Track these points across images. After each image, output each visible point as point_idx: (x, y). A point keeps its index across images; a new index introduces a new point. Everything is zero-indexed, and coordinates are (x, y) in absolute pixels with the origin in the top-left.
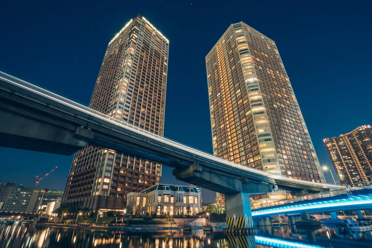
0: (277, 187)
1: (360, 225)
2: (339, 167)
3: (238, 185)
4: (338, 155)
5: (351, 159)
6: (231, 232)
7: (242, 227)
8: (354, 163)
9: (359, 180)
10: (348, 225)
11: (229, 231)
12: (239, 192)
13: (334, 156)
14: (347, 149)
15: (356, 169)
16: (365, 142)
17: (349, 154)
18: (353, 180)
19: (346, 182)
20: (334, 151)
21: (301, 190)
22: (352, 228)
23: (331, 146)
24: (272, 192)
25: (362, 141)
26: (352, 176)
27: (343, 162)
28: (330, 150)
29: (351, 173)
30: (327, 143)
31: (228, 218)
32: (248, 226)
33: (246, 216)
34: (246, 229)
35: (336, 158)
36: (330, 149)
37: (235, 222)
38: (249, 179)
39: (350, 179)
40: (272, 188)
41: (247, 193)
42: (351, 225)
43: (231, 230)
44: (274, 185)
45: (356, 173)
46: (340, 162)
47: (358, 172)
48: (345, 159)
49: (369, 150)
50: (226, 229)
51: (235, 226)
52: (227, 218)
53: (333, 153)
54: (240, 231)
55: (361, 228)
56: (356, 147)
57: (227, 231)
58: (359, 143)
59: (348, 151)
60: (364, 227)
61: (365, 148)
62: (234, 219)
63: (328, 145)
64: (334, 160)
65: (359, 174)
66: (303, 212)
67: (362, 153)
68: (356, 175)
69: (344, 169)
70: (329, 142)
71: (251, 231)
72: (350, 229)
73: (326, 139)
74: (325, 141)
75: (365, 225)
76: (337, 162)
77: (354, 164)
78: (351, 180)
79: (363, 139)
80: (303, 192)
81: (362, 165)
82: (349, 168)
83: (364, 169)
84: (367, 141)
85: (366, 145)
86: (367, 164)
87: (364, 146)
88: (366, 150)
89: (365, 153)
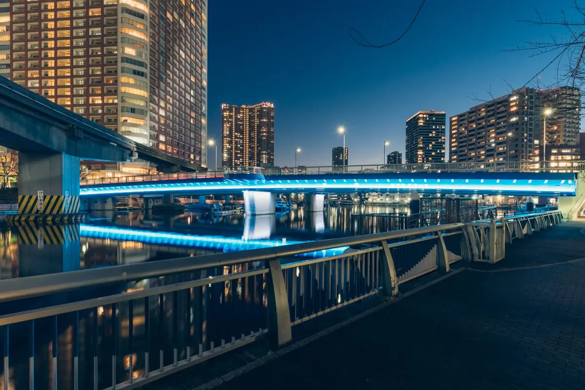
0: (136, 155)
1: (224, 209)
2: (227, 145)
3: (57, 138)
4: (231, 131)
5: (242, 138)
6: (27, 221)
7: (55, 212)
8: (243, 144)
9: (241, 163)
10: (213, 209)
11: (23, 219)
12: (58, 153)
13: (226, 130)
14: (243, 125)
15: (242, 151)
16: (262, 122)
17: (242, 133)
18: (235, 162)
19: (228, 164)
20: (228, 123)
21: (174, 165)
22: (215, 212)
23: (228, 116)
24: (126, 161)
25: (260, 120)
26: (237, 158)
27: (234, 139)
28: (225, 121)
29: (236, 154)
30: (225, 110)
31: (24, 197)
32: (68, 210)
33: (67, 195)
34: (64, 215)
35: (228, 133)
36: (225, 119)
37: (41, 204)
38: (85, 132)
39: (233, 161)
40: (128, 156)
41: (76, 155)
42: (215, 210)
43: (29, 217)
44: (132, 152)
46: (230, 139)
47: (243, 155)
48: (236, 137)
49: (262, 132)
50: (14, 216)
51: (38, 211)
52: (20, 197)
53: (226, 126)
54: (50, 218)
55: (223, 212)
56: (252, 126)
57: (17, 218)
58: (257, 121)
59: (243, 128)
60: (227, 212)
61: (260, 129)
62: (39, 198)
63: (225, 113)
64: (225, 135)
65: (243, 157)
66: (167, 194)
67: (255, 134)
68: (240, 157)
69: (231, 149)
70: (228, 109)
71: (73, 218)
72: (213, 214)
73: (225, 105)
74: (224, 107)
75: (228, 209)
76: (227, 139)
77: (242, 146)
78: (233, 163)
79: (262, 118)
80: (175, 168)
81: (250, 147)
82: (236, 148)
83: (249, 152)
84: (264, 122)
85: (262, 126)
86: (254, 147)
87: (259, 127)
88: (259, 132)
89: (257, 134)
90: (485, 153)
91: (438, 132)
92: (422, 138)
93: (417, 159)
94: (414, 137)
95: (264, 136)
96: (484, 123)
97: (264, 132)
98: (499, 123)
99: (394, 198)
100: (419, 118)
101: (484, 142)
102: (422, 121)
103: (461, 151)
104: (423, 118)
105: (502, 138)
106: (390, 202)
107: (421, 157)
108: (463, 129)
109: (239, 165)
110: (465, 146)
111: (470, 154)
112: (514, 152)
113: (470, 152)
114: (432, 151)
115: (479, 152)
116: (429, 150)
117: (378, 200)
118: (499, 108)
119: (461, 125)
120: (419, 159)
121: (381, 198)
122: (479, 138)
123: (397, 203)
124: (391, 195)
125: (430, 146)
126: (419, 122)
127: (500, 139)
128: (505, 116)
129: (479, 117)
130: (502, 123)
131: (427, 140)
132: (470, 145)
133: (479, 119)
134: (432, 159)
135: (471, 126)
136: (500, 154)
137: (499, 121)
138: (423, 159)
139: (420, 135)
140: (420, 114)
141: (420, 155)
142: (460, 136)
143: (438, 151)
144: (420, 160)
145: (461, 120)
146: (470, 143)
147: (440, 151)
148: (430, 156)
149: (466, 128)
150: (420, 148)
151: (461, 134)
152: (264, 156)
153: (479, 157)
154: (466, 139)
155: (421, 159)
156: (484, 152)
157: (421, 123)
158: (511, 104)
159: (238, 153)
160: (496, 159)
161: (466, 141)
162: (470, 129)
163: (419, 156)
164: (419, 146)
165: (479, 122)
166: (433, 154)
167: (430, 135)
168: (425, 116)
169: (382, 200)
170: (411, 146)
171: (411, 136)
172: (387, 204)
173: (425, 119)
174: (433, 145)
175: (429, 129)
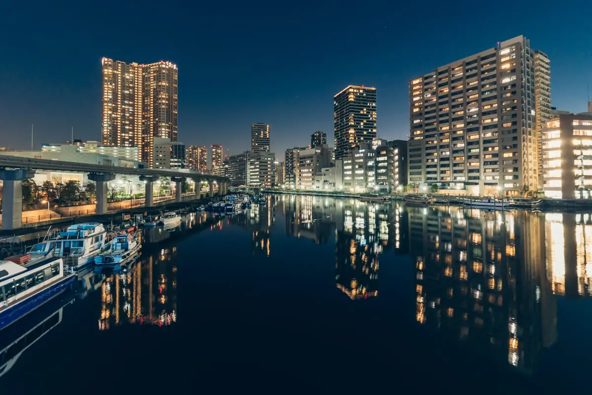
2: (109, 112)
4: (115, 93)
5: (133, 106)
8: (133, 112)
9: (130, 138)
13: (108, 92)
14: (133, 88)
15: (132, 122)
16: (160, 86)
17: (132, 98)
18: (121, 136)
19: (110, 138)
20: (111, 84)
23: (110, 75)
25: (157, 83)
26: (124, 131)
27: (119, 106)
28: (106, 81)
29: (123, 125)
30: (106, 66)
35: (111, 97)
36: (106, 78)
39: (119, 134)
45: (131, 128)
46: (113, 105)
47: (134, 127)
48: (123, 103)
49: (160, 99)
53: (108, 87)
56: (147, 90)
58: (153, 85)
59: (134, 92)
61: (157, 95)
63: (106, 70)
64: (106, 99)
65: (133, 130)
67: (150, 101)
68: (130, 130)
69: (116, 118)
70: (110, 65)
73: (106, 59)
74: (105, 61)
76: (109, 104)
77: (133, 114)
78: (119, 137)
79: (160, 81)
81: (143, 118)
82: (123, 117)
83: (143, 123)
84: (163, 86)
85: (160, 91)
86: (149, 118)
87: (157, 92)
88: (156, 99)
89: (154, 101)
90: (465, 127)
91: (369, 110)
92: (353, 115)
93: (349, 139)
94: (343, 114)
95: (163, 104)
96: (461, 87)
97: (164, 99)
98: (483, 86)
99: (334, 184)
100: (349, 93)
101: (462, 112)
102: (352, 96)
103: (427, 125)
104: (353, 92)
105: (489, 107)
106: (331, 190)
107: (352, 136)
108: (430, 95)
109: (128, 140)
110: (434, 117)
111: (441, 128)
112: (509, 124)
113: (441, 125)
114: (363, 130)
115: (454, 126)
116: (361, 129)
117: (314, 188)
118: (482, 66)
119: (426, 90)
120: (350, 138)
121: (317, 184)
122: (453, 107)
123: (340, 193)
124: (331, 182)
125: (362, 124)
126: (349, 97)
127: (486, 107)
128: (494, 76)
129: (453, 79)
130: (488, 86)
131: (358, 118)
132: (441, 116)
133: (453, 82)
134: (364, 139)
135: (440, 91)
136: (486, 128)
137: (483, 83)
138: (355, 138)
139: (351, 111)
140: (351, 88)
141: (351, 134)
142: (426, 104)
143: (370, 131)
144: (351, 139)
145: (426, 84)
146: (441, 113)
147: (372, 130)
148: (361, 136)
149: (433, 94)
150: (351, 126)
151: (427, 101)
152: (163, 129)
153: (455, 132)
154: (434, 108)
155: (353, 138)
156: (462, 125)
157: (351, 98)
158: (503, 60)
159: (126, 125)
160: (482, 135)
161: (434, 111)
162: (440, 94)
163: (351, 135)
164: (350, 124)
165: (453, 85)
166: (365, 133)
167: (362, 112)
168: (355, 91)
169: (319, 187)
170: (341, 124)
171: (340, 113)
172: (325, 192)
173: (356, 95)
174: (364, 124)
175: (360, 106)
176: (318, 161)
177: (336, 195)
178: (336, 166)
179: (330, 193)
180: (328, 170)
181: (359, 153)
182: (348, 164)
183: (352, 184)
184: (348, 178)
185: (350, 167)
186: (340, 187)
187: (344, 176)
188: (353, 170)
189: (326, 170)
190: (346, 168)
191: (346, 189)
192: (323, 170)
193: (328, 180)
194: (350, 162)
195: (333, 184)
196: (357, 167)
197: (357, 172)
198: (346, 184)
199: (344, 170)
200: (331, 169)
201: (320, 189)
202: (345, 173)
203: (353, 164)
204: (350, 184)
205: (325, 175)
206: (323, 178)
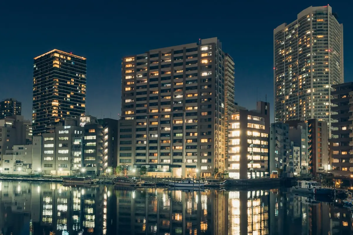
90: (172, 111)
91: (77, 81)
92: (58, 84)
93: (51, 112)
94: (46, 82)
96: (169, 73)
98: (188, 76)
99: (30, 165)
100: (54, 58)
101: (170, 98)
102: (58, 63)
103: (138, 105)
104: (59, 58)
105: (191, 95)
106: (26, 173)
108: (141, 76)
110: (145, 99)
111: (151, 110)
112: (206, 113)
113: (151, 108)
114: (70, 103)
115: (163, 109)
116: (67, 102)
117: (1, 170)
118: (187, 57)
119: (138, 70)
120: (53, 111)
121: (5, 165)
122: (162, 91)
123: (38, 176)
124: (25, 162)
125: (68, 96)
126: (54, 62)
127: (189, 96)
128: (195, 68)
129: (162, 64)
130: (191, 76)
131: (64, 88)
132: (152, 98)
133: (163, 67)
134: (71, 113)
135: (152, 74)
136: (189, 114)
137: (187, 73)
138: (59, 112)
140: (56, 52)
141: (55, 106)
142: (138, 85)
143: (78, 105)
144: (55, 113)
145: (139, 64)
146: (151, 95)
147: (80, 105)
148: (67, 110)
149: (145, 75)
150: (55, 97)
151: (138, 82)
153: (163, 116)
154: (145, 90)
155: (57, 112)
156: (169, 110)
157: (56, 64)
158: (203, 55)
160: (185, 121)
161: (145, 93)
162: (151, 77)
163: (55, 108)
164: (53, 94)
165: (162, 70)
166: (72, 107)
167: (68, 83)
168: (62, 57)
169: (8, 169)
170: (41, 93)
171: (41, 80)
172: (18, 176)
173: (62, 61)
174: (71, 96)
175: (67, 75)
176: (8, 136)
177: (33, 179)
178: (34, 143)
179: (25, 176)
180: (22, 148)
181: (64, 130)
182: (49, 142)
183: (54, 166)
184: (49, 158)
185: (52, 145)
186: (38, 169)
187: (43, 155)
188: (56, 149)
189: (20, 148)
190: (46, 146)
191: (45, 171)
192: (15, 148)
193: (21, 160)
194: (52, 139)
195: (28, 166)
196: (61, 145)
197: (60, 152)
198: (46, 166)
199: (43, 149)
200: (26, 148)
201: (11, 172)
202: (45, 152)
203: (56, 142)
204: (51, 166)
205: (17, 154)
206: (15, 158)
